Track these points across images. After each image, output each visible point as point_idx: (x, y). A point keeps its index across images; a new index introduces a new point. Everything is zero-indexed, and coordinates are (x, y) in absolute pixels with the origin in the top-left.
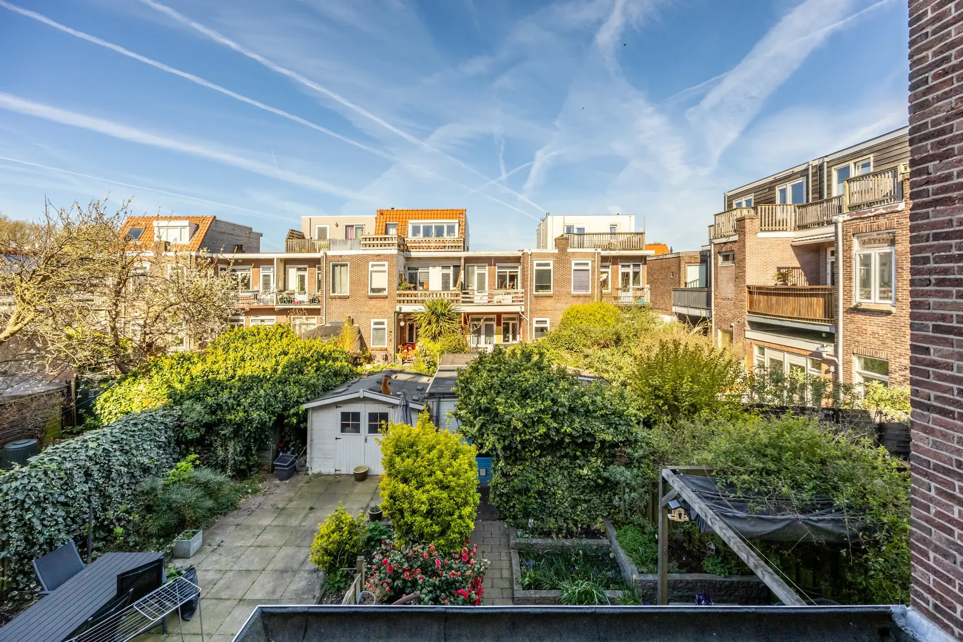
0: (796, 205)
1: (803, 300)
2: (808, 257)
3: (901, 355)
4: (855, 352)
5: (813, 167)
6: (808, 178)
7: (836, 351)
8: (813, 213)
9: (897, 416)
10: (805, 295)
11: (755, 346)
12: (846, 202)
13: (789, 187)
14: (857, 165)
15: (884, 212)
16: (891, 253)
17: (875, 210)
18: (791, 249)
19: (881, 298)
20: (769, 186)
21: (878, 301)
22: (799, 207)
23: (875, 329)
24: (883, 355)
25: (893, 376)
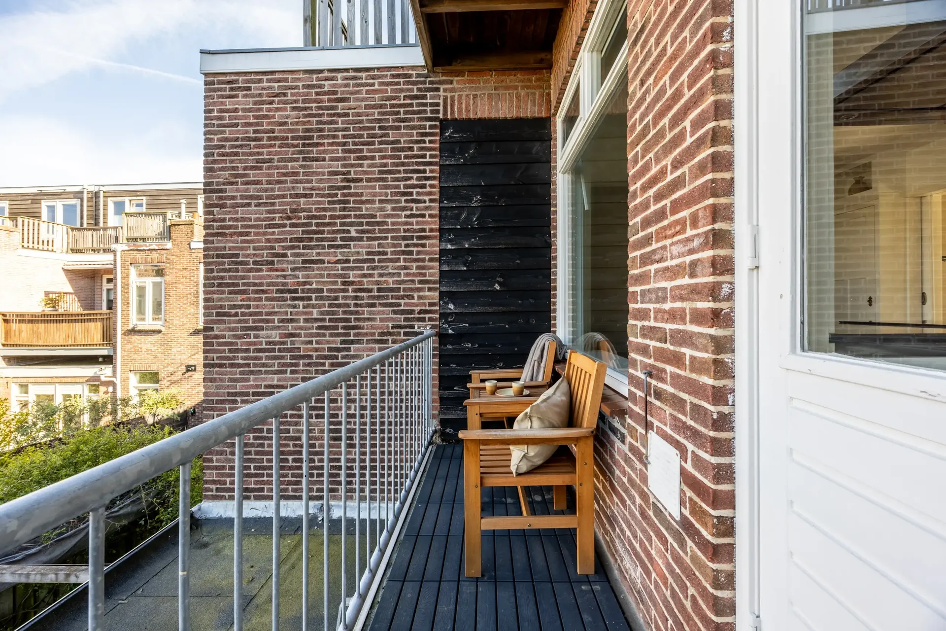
0: (69, 226)
1: (79, 326)
2: (83, 283)
3: (168, 364)
4: (132, 369)
5: (88, 192)
6: (82, 201)
7: (114, 372)
8: (88, 239)
9: (166, 413)
10: (82, 321)
11: (13, 385)
12: (123, 234)
13: (59, 205)
14: (132, 202)
15: (157, 248)
16: (161, 282)
17: (150, 245)
18: (62, 274)
19: (154, 319)
20: (32, 197)
21: (151, 322)
22: (72, 229)
23: (149, 346)
24: (154, 368)
25: (162, 383)
